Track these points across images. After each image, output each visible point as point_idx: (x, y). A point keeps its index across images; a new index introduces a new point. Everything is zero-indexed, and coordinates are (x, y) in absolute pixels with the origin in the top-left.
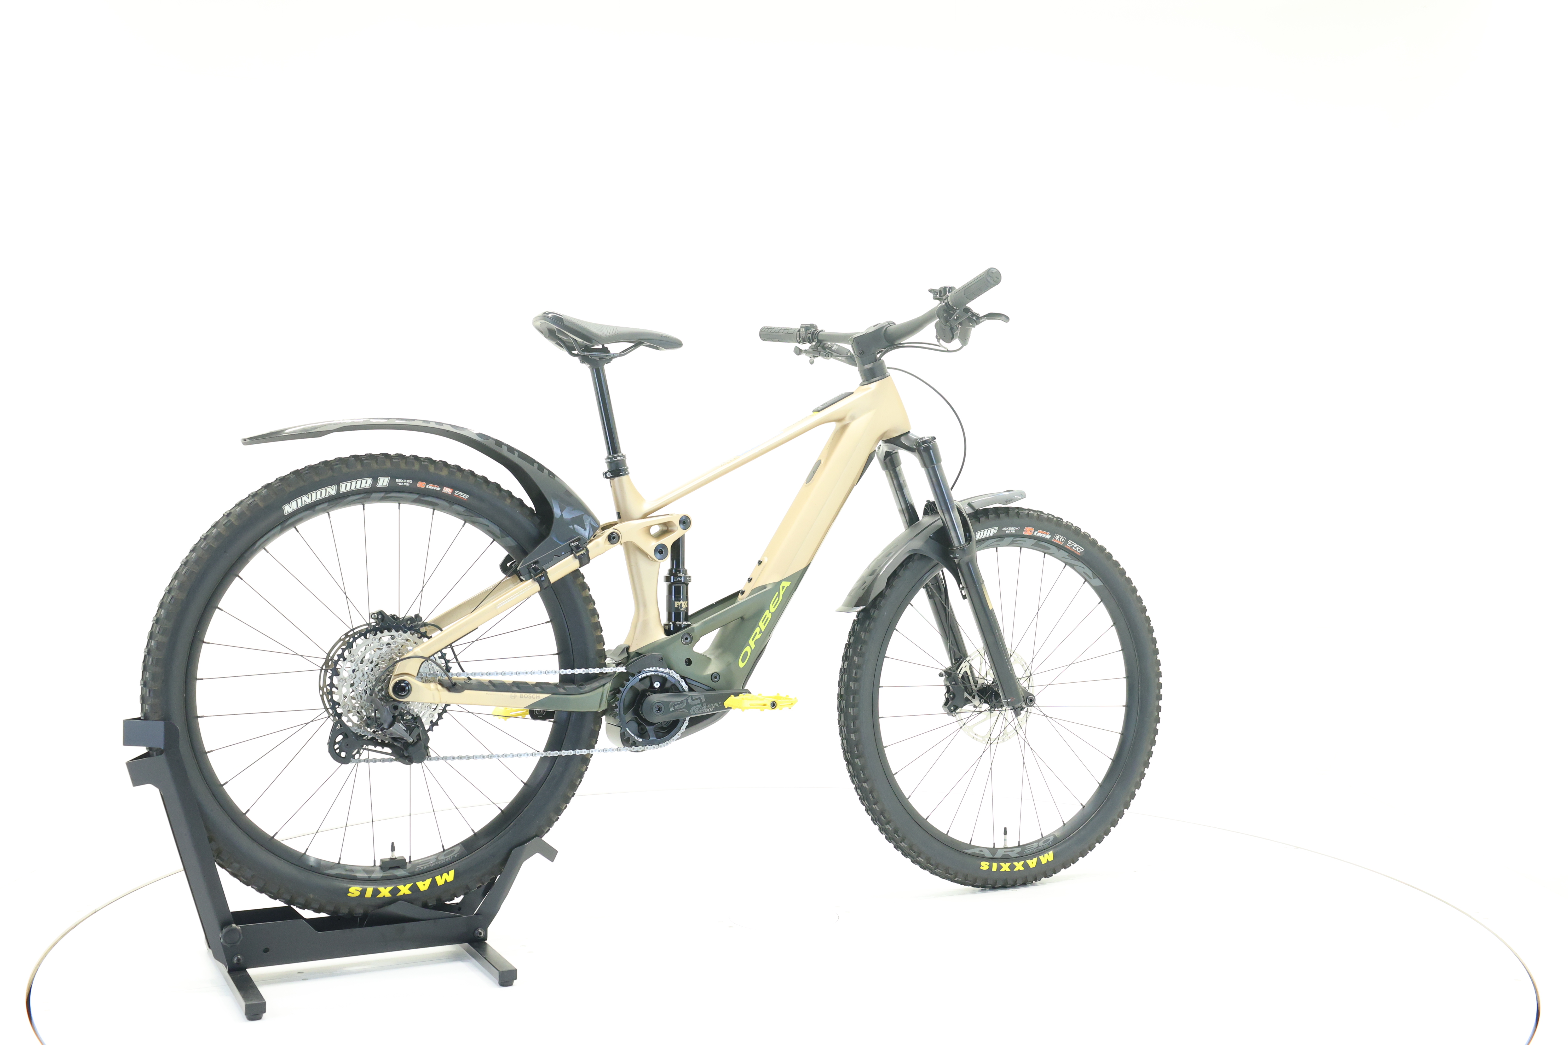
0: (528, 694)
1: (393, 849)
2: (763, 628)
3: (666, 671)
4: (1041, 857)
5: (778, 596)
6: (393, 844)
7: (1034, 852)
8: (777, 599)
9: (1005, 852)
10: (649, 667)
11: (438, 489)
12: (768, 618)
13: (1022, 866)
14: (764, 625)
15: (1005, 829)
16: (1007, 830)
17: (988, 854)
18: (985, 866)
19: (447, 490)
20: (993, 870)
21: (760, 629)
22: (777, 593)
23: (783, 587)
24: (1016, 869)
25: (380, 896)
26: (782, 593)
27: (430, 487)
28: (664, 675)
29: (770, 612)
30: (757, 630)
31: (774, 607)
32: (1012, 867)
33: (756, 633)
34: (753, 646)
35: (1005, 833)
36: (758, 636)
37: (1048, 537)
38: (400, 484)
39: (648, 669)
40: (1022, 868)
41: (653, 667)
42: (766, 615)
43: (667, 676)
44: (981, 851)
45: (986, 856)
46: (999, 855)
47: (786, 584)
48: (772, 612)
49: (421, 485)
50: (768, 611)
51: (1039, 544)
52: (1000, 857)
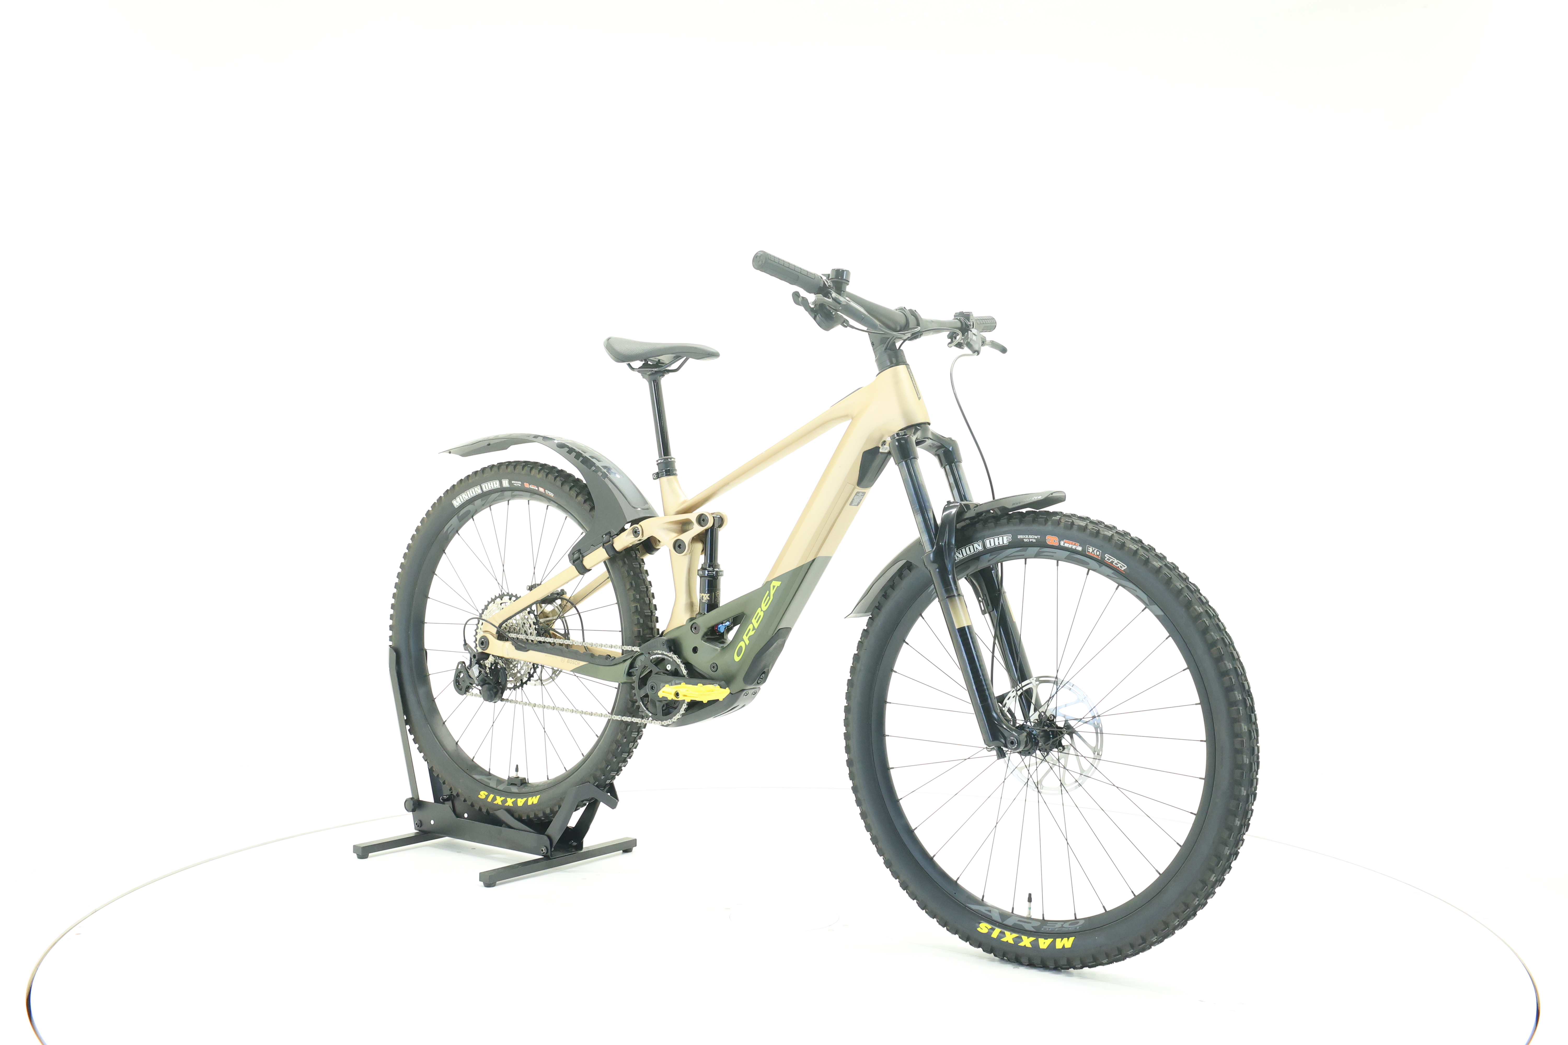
0: (573, 660)
1: (517, 770)
2: (756, 626)
3: (670, 656)
4: (1058, 940)
5: (769, 595)
6: (517, 766)
7: (1054, 932)
8: (768, 597)
9: (1019, 921)
10: (658, 650)
11: (537, 489)
12: (760, 616)
13: (1030, 943)
14: (757, 622)
15: (1030, 895)
16: (1032, 897)
17: (996, 917)
18: (984, 928)
19: (541, 490)
20: (992, 936)
21: (754, 626)
22: (768, 592)
23: (774, 587)
24: (1022, 944)
25: (495, 802)
26: (772, 592)
27: (532, 487)
28: (669, 659)
29: (762, 610)
30: (751, 627)
31: (766, 606)
32: (1018, 940)
33: (750, 629)
34: (747, 642)
35: (1030, 900)
36: (752, 633)
37: (1080, 549)
38: (515, 485)
39: (656, 652)
40: (1029, 945)
41: (660, 650)
42: (758, 613)
43: (671, 660)
44: (990, 911)
45: (994, 918)
46: (1009, 922)
47: (777, 584)
48: (764, 610)
49: (527, 485)
50: (759, 609)
51: (1073, 557)
52: (1011, 924)
